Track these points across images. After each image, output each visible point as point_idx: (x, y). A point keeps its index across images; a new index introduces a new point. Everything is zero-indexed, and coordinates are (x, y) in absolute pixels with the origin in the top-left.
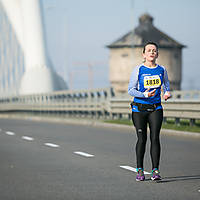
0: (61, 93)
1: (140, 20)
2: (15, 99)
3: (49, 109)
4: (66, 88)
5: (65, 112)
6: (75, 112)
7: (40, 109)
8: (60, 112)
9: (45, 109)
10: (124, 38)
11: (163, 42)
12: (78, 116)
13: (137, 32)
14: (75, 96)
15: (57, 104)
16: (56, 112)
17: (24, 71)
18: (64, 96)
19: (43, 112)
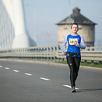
0: (33, 48)
1: (74, 11)
2: (10, 51)
3: (27, 56)
4: (36, 46)
5: (35, 57)
6: (40, 57)
7: (22, 56)
8: (33, 57)
9: (25, 56)
10: (65, 20)
11: (85, 22)
12: (41, 59)
13: (72, 17)
14: (40, 49)
15: (31, 53)
16: (30, 57)
17: (14, 36)
18: (35, 49)
19: (24, 57)
